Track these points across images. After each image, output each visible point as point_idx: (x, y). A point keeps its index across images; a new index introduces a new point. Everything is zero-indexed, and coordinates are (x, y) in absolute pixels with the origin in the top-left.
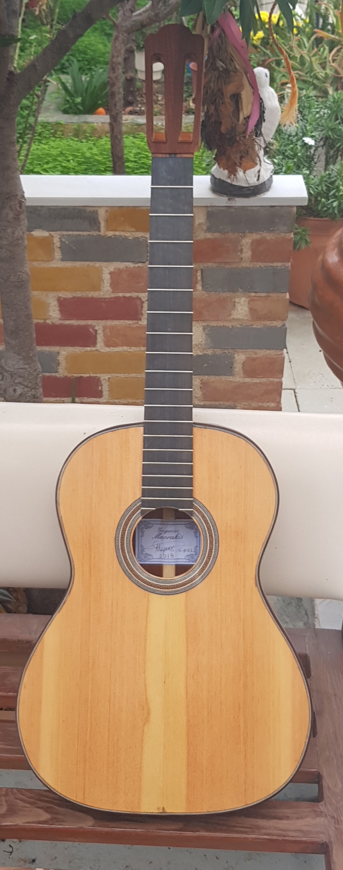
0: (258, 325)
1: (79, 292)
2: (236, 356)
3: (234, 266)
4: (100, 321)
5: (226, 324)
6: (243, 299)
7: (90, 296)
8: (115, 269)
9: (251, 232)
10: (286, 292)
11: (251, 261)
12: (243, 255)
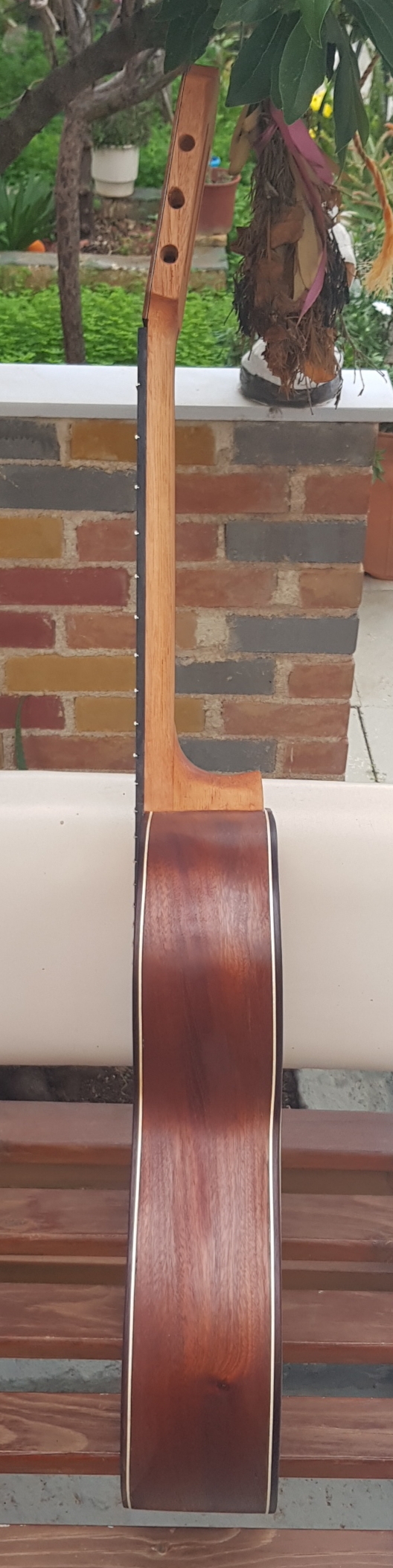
0: (314, 614)
1: (25, 560)
2: (278, 663)
3: (277, 519)
4: (60, 607)
5: (264, 613)
6: (291, 573)
7: (43, 565)
8: (83, 522)
9: (306, 465)
10: (358, 563)
11: (304, 513)
12: (292, 502)
